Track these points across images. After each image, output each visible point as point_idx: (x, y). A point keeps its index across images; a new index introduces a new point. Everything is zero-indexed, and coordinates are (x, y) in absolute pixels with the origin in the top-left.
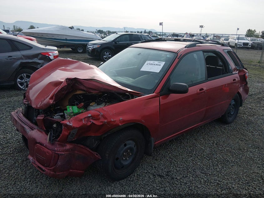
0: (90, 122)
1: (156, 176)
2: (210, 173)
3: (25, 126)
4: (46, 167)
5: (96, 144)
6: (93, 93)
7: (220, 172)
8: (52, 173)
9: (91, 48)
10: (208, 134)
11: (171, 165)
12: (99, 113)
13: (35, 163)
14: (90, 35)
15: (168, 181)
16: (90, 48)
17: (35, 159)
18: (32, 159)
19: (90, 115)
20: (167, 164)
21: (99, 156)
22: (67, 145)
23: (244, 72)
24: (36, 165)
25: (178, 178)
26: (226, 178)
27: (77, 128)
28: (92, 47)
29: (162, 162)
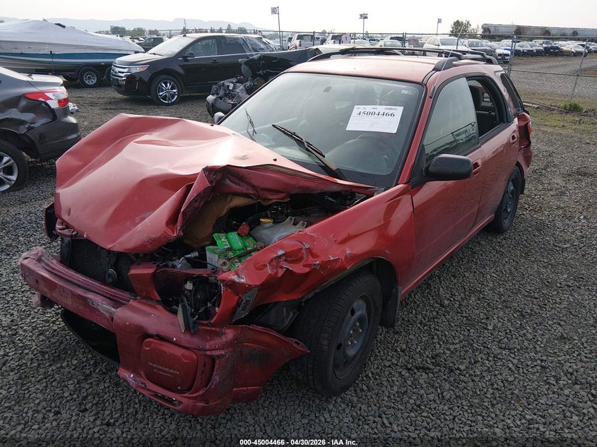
0: (282, 267)
1: (416, 371)
2: (519, 347)
3: (90, 296)
4: (181, 392)
5: (289, 319)
6: (271, 199)
7: (534, 340)
8: (201, 404)
9: (123, 73)
10: (472, 260)
11: (434, 341)
12: (301, 244)
13: (145, 388)
14: (111, 40)
15: (444, 379)
16: (123, 75)
17: (141, 377)
18: (134, 379)
19: (281, 252)
20: (424, 339)
21: (302, 348)
22: (227, 331)
23: (526, 119)
24: (150, 390)
25: (462, 367)
26: (552, 352)
27: (256, 286)
28: (126, 70)
29: (411, 337)
